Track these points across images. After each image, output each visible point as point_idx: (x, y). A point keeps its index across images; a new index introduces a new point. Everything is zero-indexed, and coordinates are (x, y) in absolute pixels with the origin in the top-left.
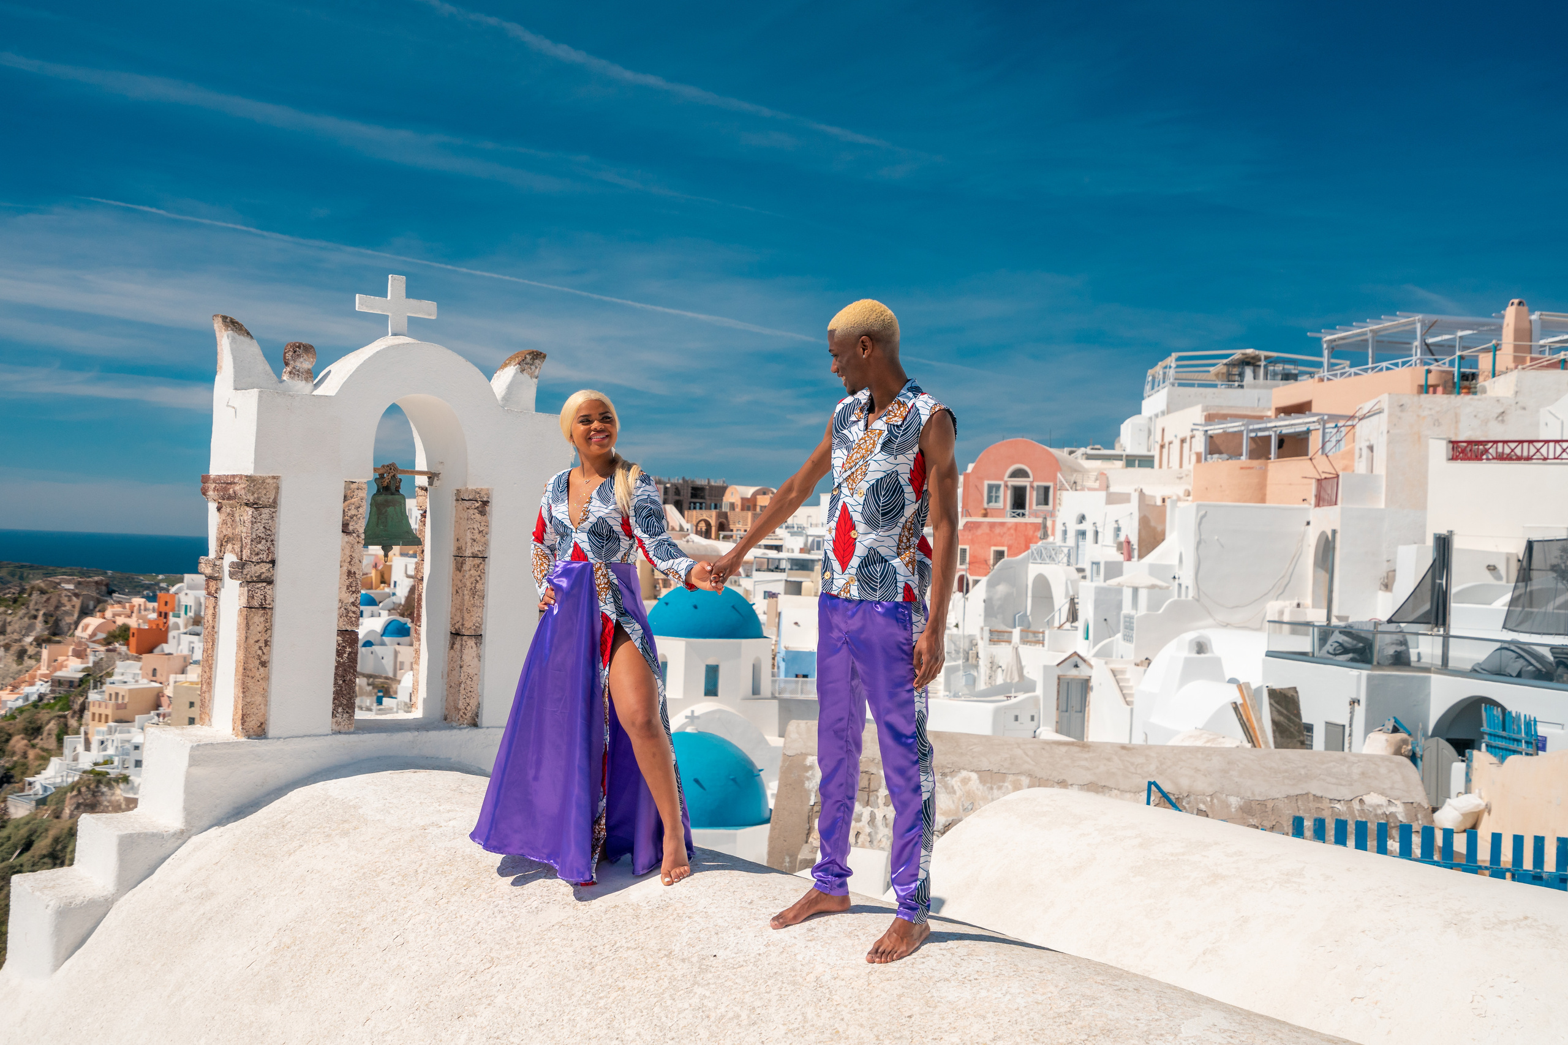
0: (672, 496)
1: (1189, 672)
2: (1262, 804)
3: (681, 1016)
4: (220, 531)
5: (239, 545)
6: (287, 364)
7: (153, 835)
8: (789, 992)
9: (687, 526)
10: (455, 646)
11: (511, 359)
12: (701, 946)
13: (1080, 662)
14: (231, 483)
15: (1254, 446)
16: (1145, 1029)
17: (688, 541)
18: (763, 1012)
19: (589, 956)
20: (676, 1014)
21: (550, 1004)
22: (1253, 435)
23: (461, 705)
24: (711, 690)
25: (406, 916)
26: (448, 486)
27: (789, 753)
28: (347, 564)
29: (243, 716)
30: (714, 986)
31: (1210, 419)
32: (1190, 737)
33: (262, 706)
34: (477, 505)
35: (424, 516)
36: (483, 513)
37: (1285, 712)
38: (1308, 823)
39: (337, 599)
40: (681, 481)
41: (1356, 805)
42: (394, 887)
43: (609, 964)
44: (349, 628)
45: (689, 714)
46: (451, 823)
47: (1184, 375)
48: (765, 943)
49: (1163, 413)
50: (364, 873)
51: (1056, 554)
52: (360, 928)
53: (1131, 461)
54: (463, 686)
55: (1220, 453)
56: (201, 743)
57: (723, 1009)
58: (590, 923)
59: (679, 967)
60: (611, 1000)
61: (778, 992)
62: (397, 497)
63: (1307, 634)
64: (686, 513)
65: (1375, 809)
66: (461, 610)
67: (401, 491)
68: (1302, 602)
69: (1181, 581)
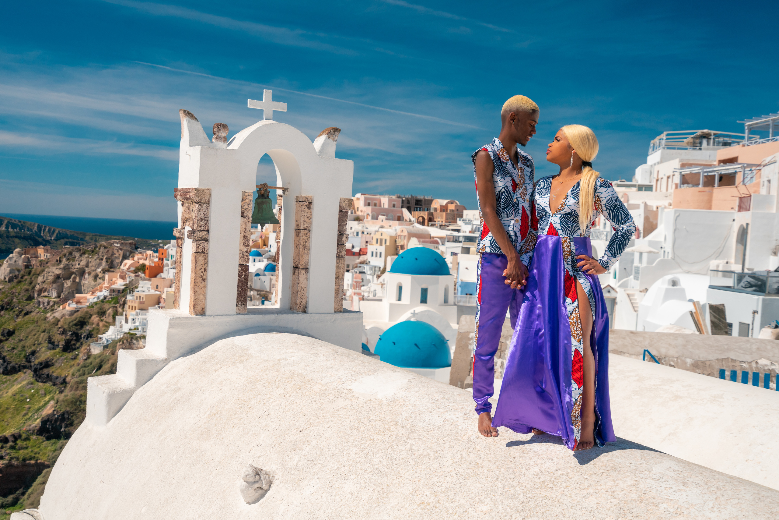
0: (406, 204)
1: (668, 296)
2: (704, 363)
3: (401, 453)
4: (183, 215)
5: (192, 222)
6: (214, 134)
7: (152, 360)
8: (454, 444)
9: (413, 219)
10: (295, 273)
11: (323, 132)
12: (412, 420)
13: (611, 290)
14: (188, 192)
15: (706, 180)
16: (634, 468)
17: (413, 227)
18: (441, 453)
19: (357, 423)
20: (398, 453)
21: (338, 446)
22: (706, 174)
23: (298, 302)
24: (424, 300)
25: (270, 402)
26: (292, 195)
27: (461, 331)
28: (243, 232)
29: (194, 305)
30: (417, 440)
31: (683, 166)
32: (667, 328)
33: (203, 300)
34: (306, 204)
35: (280, 209)
36: (309, 208)
37: (718, 316)
38: (727, 373)
39: (239, 249)
40: (410, 197)
41: (754, 365)
42: (264, 388)
43: (366, 428)
44: (244, 263)
45: (413, 312)
46: (292, 358)
47: (670, 144)
48: (443, 420)
49: (658, 163)
50: (251, 381)
51: (600, 235)
52: (248, 407)
53: (640, 188)
54: (299, 293)
55: (688, 183)
56: (174, 317)
57: (421, 451)
58: (358, 408)
59: (401, 430)
60: (367, 445)
61: (449, 444)
62: (267, 200)
63: (731, 277)
64: (413, 213)
65: (764, 367)
66: (298, 256)
67: (269, 197)
68: (729, 261)
69: (665, 249)
